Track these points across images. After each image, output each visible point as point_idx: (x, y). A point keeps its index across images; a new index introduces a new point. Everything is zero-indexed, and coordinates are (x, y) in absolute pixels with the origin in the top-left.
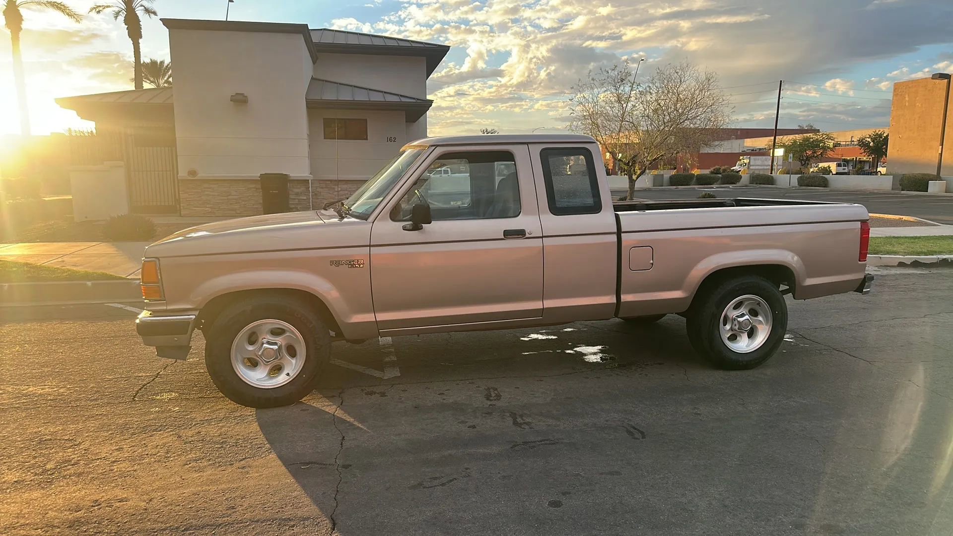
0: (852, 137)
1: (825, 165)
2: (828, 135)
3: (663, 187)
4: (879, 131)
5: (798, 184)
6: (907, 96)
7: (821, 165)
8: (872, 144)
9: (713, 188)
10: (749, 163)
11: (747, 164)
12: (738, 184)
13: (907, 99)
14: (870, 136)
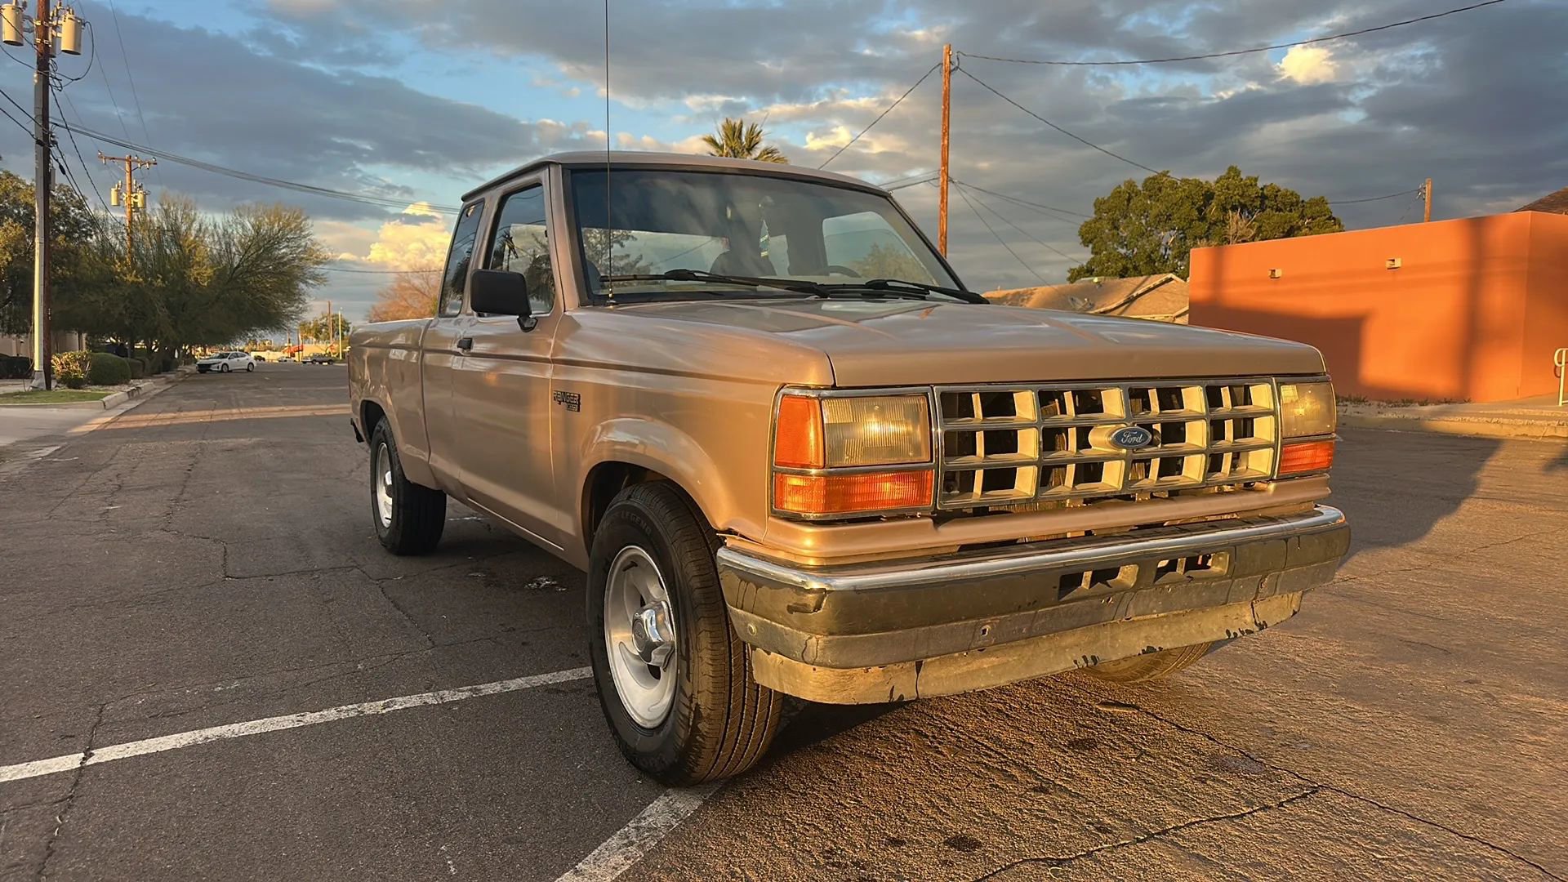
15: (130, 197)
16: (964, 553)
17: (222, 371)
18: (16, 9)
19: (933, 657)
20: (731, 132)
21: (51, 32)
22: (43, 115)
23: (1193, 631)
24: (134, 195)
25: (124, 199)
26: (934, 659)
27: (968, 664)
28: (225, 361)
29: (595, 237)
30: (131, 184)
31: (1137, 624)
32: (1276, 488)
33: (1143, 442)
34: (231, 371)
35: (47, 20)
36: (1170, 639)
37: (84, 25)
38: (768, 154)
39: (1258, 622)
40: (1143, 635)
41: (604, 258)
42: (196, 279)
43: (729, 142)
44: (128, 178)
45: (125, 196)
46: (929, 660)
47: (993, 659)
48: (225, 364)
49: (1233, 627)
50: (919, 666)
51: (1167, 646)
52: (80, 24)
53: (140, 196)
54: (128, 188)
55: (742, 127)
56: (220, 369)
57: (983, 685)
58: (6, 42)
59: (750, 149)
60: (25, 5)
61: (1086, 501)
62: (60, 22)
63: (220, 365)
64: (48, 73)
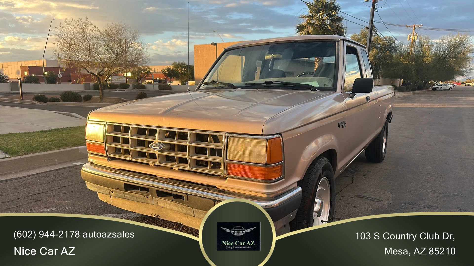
0: (154, 69)
1: (150, 81)
2: (148, 67)
3: (91, 90)
4: (169, 67)
5: (159, 89)
6: (199, 51)
7: (147, 81)
8: (167, 72)
9: (117, 91)
10: (111, 79)
11: (110, 80)
12: (128, 89)
13: (200, 52)
14: (166, 68)
15: (413, 37)
16: (119, 170)
17: (440, 90)
22: (372, 20)
24: (414, 36)
25: (411, 38)
28: (442, 86)
30: (414, 33)
34: (443, 90)
42: (425, 61)
44: (413, 31)
45: (412, 37)
48: (441, 88)
50: (110, 196)
53: (416, 37)
54: (413, 35)
56: (439, 89)
63: (440, 88)
64: (374, 8)
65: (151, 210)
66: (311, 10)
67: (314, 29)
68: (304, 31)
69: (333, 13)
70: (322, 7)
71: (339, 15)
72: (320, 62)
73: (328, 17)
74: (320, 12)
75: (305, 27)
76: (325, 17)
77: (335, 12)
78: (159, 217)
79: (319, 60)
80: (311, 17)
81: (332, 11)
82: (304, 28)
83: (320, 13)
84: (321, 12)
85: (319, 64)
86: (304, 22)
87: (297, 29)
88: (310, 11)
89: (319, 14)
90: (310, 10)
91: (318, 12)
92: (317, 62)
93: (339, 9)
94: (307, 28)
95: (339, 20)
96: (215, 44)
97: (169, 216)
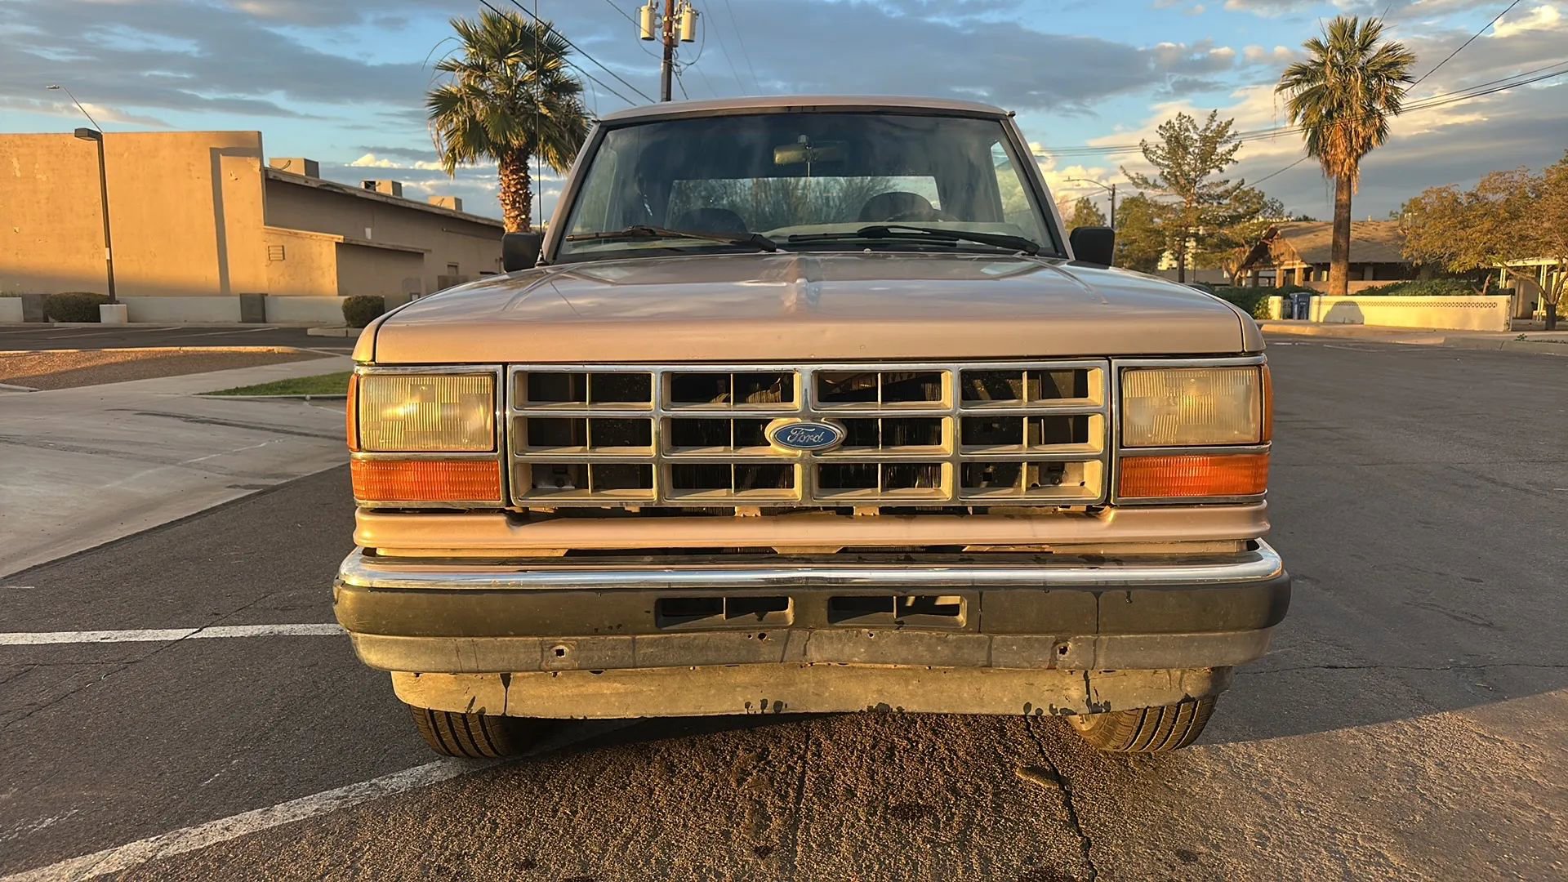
6: (15, 160)
13: (16, 164)
16: (571, 558)
18: (651, 9)
19: (527, 671)
20: (1341, 32)
21: (675, 25)
23: (965, 695)
26: (526, 674)
27: (578, 686)
29: (1189, 164)
31: (860, 672)
32: (1118, 518)
33: (822, 442)
35: (672, 15)
36: (921, 700)
37: (698, 15)
38: (1389, 51)
39: (1094, 701)
40: (874, 687)
41: (1197, 186)
43: (1337, 44)
46: (519, 674)
47: (619, 685)
49: (1040, 700)
50: (506, 680)
51: (911, 707)
52: (695, 15)
55: (1355, 23)
57: (599, 713)
58: (643, 39)
59: (1365, 47)
60: (657, 5)
61: (763, 510)
62: (681, 16)
64: (671, 61)
65: (738, 689)
66: (475, 48)
67: (493, 109)
68: (457, 112)
69: (550, 65)
70: (513, 40)
71: (568, 73)
72: (522, 219)
73: (535, 74)
74: (510, 55)
75: (461, 99)
76: (525, 74)
77: (556, 62)
78: (784, 707)
79: (517, 213)
80: (480, 70)
81: (545, 57)
82: (459, 104)
83: (509, 58)
84: (513, 56)
85: (518, 225)
86: (454, 83)
87: (432, 104)
88: (473, 50)
89: (505, 62)
90: (471, 47)
91: (500, 54)
92: (511, 219)
93: (565, 53)
94: (470, 103)
95: (570, 88)
96: (96, 136)
97: (827, 694)
